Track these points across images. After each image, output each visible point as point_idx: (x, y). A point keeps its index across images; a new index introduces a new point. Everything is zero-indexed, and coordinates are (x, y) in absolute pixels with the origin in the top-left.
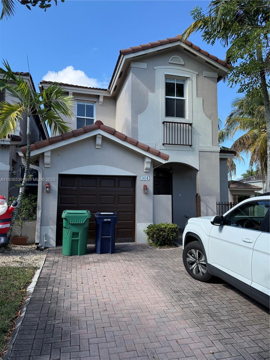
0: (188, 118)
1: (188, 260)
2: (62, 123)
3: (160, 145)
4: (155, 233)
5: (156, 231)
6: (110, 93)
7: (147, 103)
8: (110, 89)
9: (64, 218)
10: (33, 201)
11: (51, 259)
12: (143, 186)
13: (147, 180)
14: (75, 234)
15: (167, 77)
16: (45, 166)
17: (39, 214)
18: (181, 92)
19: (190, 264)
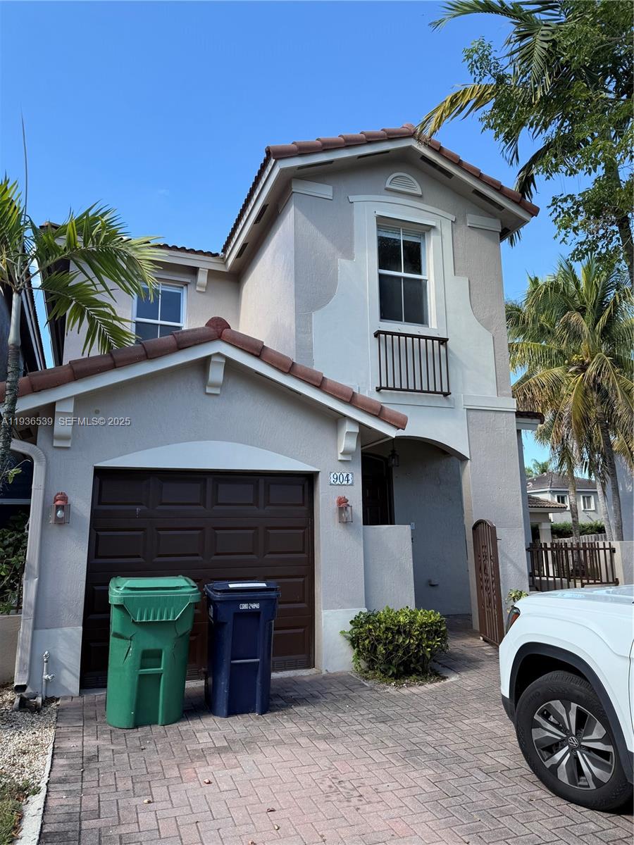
0: (434, 326)
1: (537, 734)
2: (115, 322)
3: (369, 391)
4: (378, 640)
5: (384, 633)
6: (225, 263)
7: (334, 284)
8: (228, 253)
9: (115, 605)
10: (10, 550)
11: (72, 744)
12: (336, 499)
13: (345, 482)
14: (149, 657)
15: (383, 222)
16: (54, 445)
17: (29, 589)
18: (414, 261)
19: (543, 749)
